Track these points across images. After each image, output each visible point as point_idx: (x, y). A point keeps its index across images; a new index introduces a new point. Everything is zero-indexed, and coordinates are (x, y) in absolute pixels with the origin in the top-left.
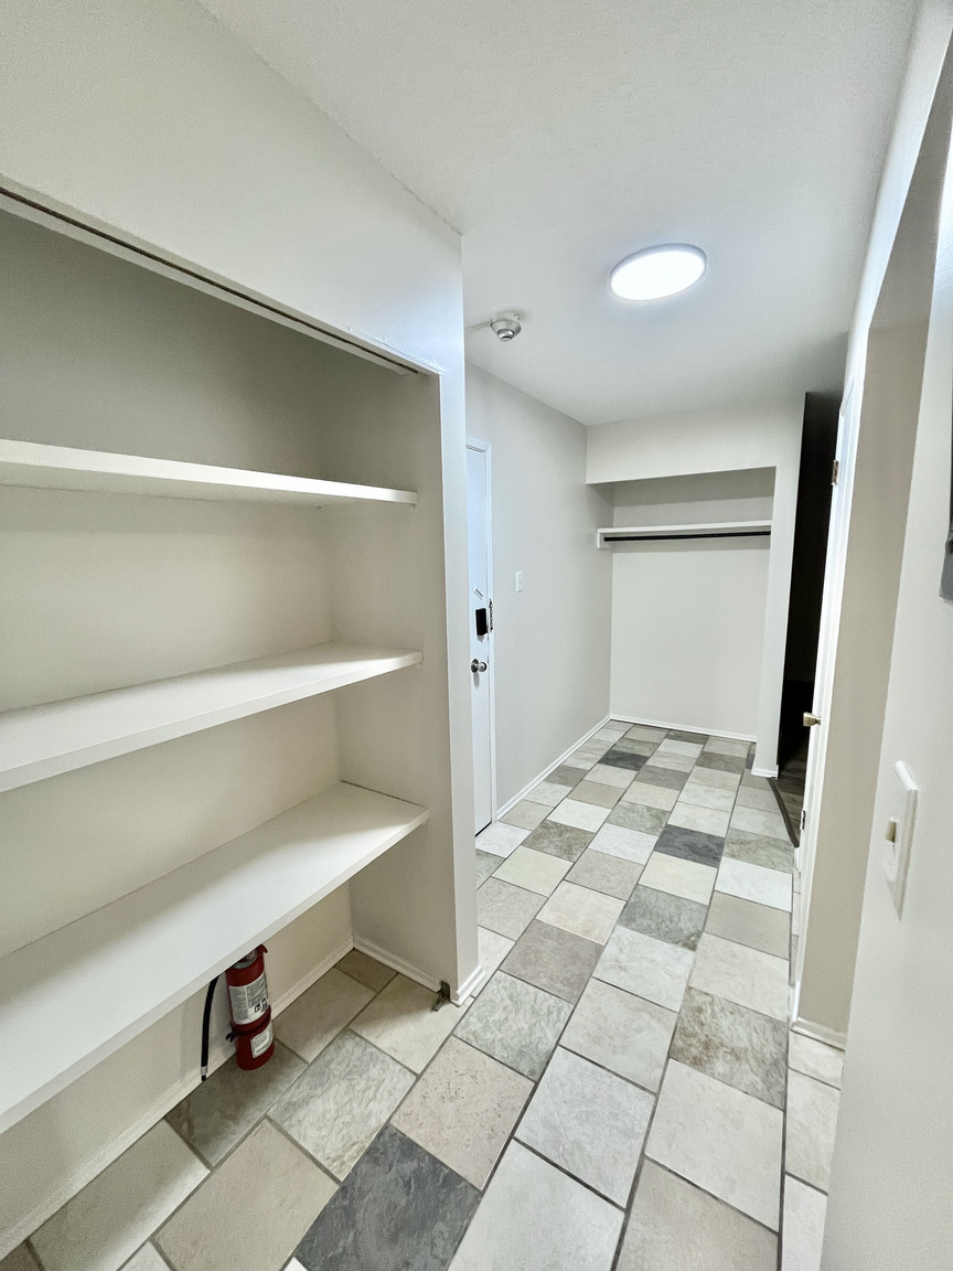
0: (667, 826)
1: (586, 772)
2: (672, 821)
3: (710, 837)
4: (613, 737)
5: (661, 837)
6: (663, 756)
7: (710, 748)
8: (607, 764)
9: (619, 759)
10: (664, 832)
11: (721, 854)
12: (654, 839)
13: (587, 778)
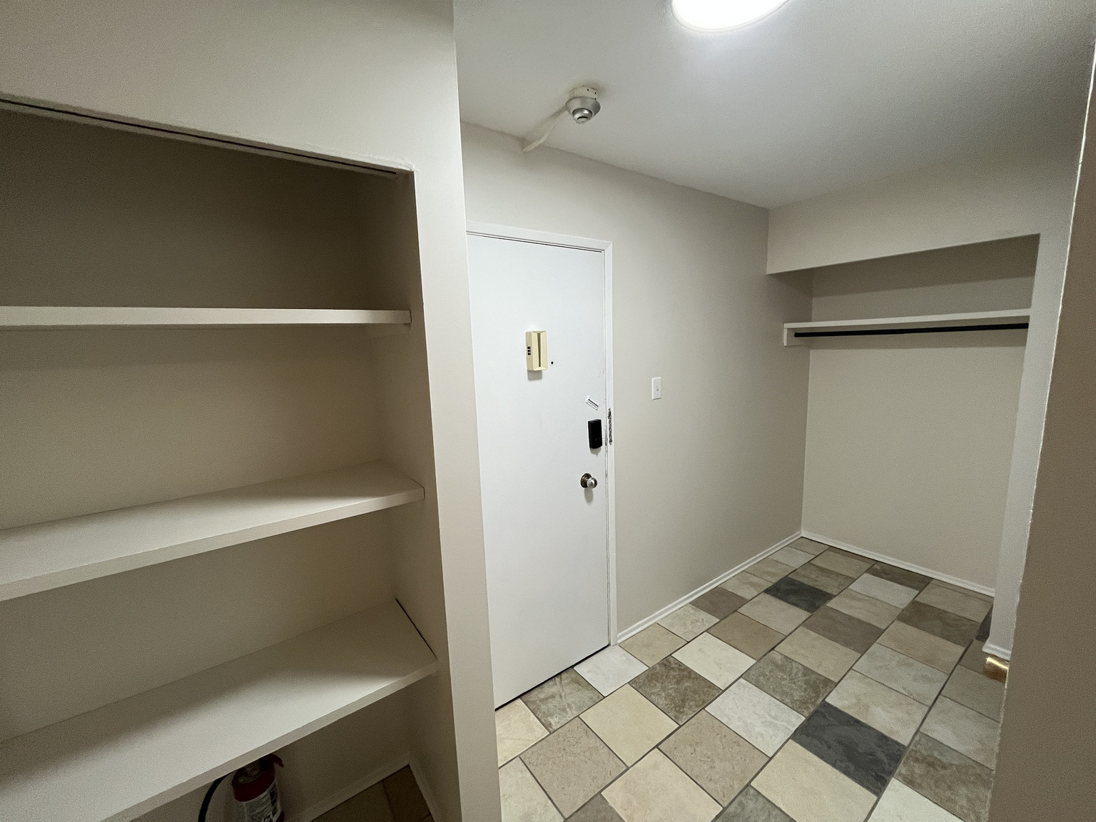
0: (826, 705)
1: (743, 601)
2: (833, 699)
3: (883, 739)
4: (797, 560)
5: (809, 719)
6: (855, 599)
7: (927, 597)
8: (775, 596)
9: (794, 592)
10: (816, 712)
11: (891, 774)
12: (797, 720)
13: (743, 610)
